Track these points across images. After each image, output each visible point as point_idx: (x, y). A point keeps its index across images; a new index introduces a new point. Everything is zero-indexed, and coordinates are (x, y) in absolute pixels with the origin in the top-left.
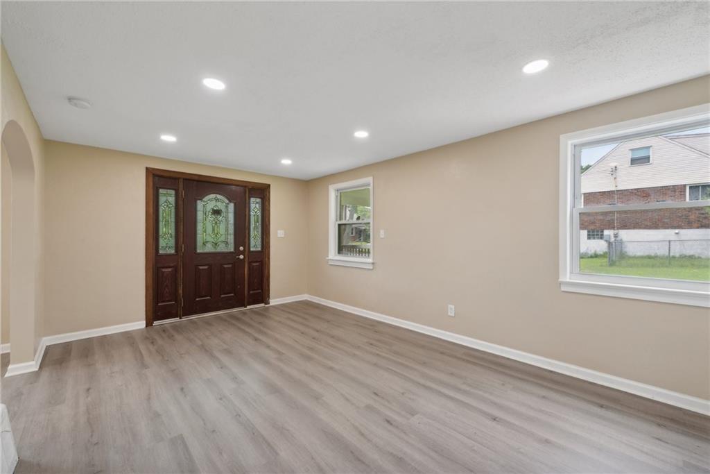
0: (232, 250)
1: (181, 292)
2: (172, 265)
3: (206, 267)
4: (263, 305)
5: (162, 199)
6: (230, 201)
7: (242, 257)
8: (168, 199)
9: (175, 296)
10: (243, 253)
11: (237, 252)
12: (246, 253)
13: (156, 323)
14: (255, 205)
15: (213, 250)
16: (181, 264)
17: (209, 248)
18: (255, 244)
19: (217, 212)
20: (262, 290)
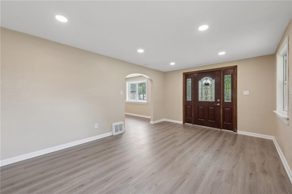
0: (214, 101)
1: (193, 115)
2: (190, 105)
3: (202, 107)
4: (232, 132)
5: (188, 82)
6: (213, 79)
7: (218, 104)
8: (189, 81)
9: (191, 116)
10: (219, 102)
11: (216, 102)
12: (222, 103)
13: (186, 123)
14: (228, 78)
15: (205, 100)
16: (193, 105)
17: (204, 100)
18: (228, 99)
19: (207, 84)
20: (232, 123)
